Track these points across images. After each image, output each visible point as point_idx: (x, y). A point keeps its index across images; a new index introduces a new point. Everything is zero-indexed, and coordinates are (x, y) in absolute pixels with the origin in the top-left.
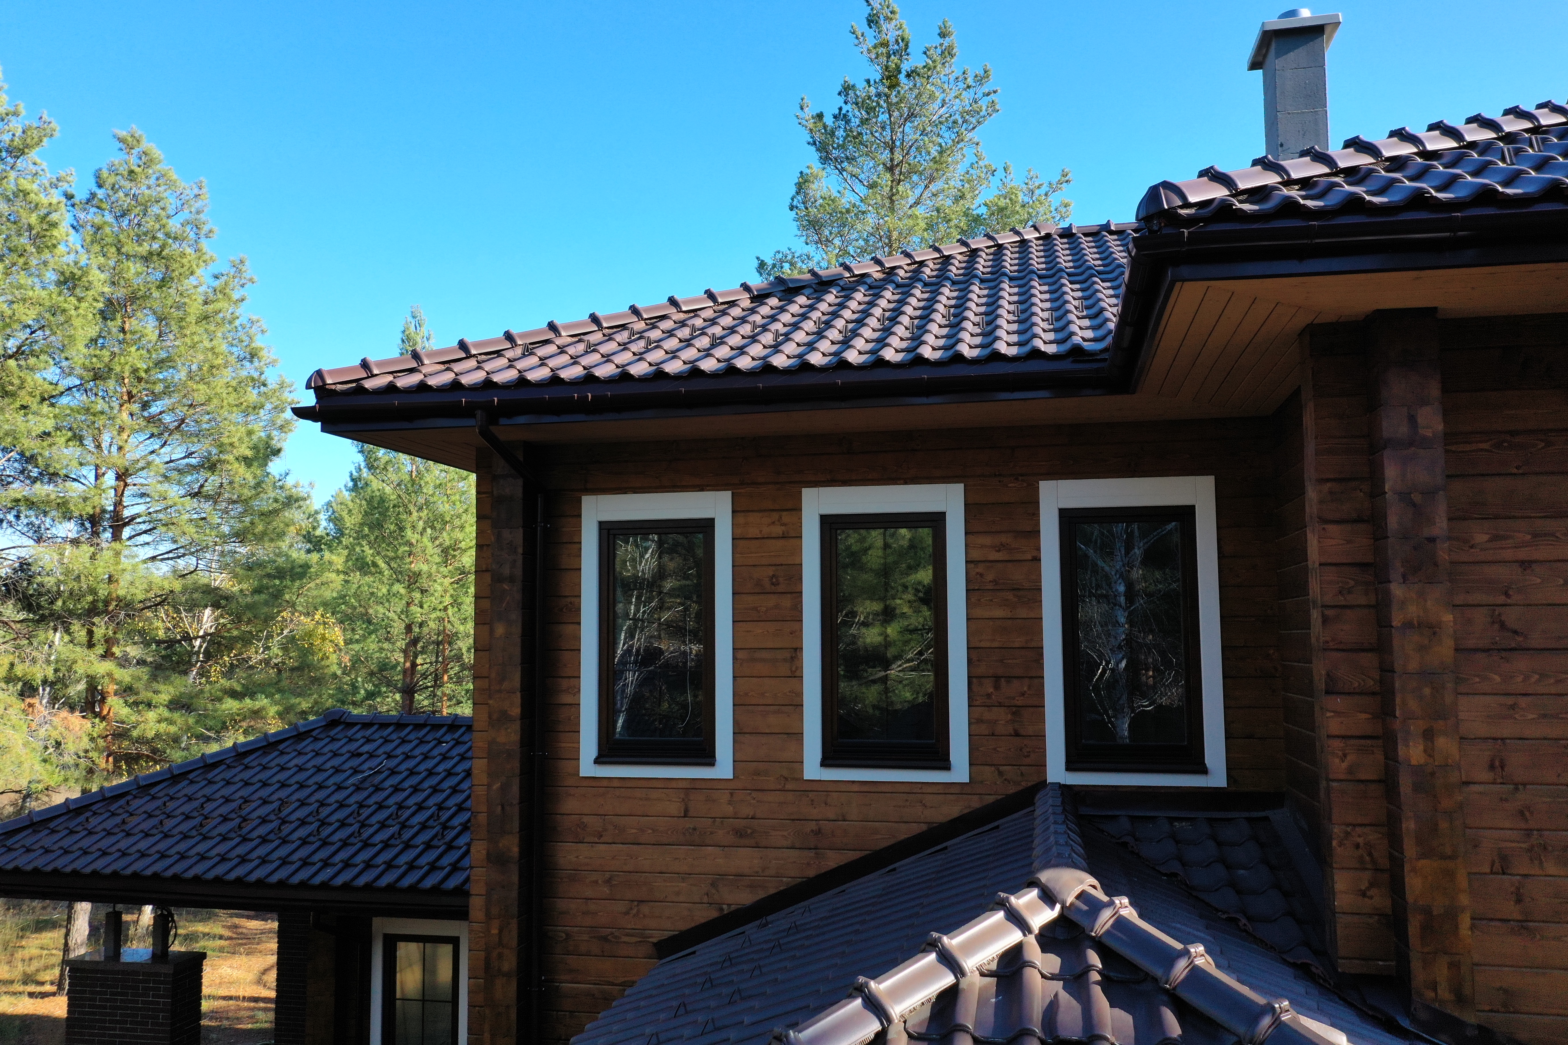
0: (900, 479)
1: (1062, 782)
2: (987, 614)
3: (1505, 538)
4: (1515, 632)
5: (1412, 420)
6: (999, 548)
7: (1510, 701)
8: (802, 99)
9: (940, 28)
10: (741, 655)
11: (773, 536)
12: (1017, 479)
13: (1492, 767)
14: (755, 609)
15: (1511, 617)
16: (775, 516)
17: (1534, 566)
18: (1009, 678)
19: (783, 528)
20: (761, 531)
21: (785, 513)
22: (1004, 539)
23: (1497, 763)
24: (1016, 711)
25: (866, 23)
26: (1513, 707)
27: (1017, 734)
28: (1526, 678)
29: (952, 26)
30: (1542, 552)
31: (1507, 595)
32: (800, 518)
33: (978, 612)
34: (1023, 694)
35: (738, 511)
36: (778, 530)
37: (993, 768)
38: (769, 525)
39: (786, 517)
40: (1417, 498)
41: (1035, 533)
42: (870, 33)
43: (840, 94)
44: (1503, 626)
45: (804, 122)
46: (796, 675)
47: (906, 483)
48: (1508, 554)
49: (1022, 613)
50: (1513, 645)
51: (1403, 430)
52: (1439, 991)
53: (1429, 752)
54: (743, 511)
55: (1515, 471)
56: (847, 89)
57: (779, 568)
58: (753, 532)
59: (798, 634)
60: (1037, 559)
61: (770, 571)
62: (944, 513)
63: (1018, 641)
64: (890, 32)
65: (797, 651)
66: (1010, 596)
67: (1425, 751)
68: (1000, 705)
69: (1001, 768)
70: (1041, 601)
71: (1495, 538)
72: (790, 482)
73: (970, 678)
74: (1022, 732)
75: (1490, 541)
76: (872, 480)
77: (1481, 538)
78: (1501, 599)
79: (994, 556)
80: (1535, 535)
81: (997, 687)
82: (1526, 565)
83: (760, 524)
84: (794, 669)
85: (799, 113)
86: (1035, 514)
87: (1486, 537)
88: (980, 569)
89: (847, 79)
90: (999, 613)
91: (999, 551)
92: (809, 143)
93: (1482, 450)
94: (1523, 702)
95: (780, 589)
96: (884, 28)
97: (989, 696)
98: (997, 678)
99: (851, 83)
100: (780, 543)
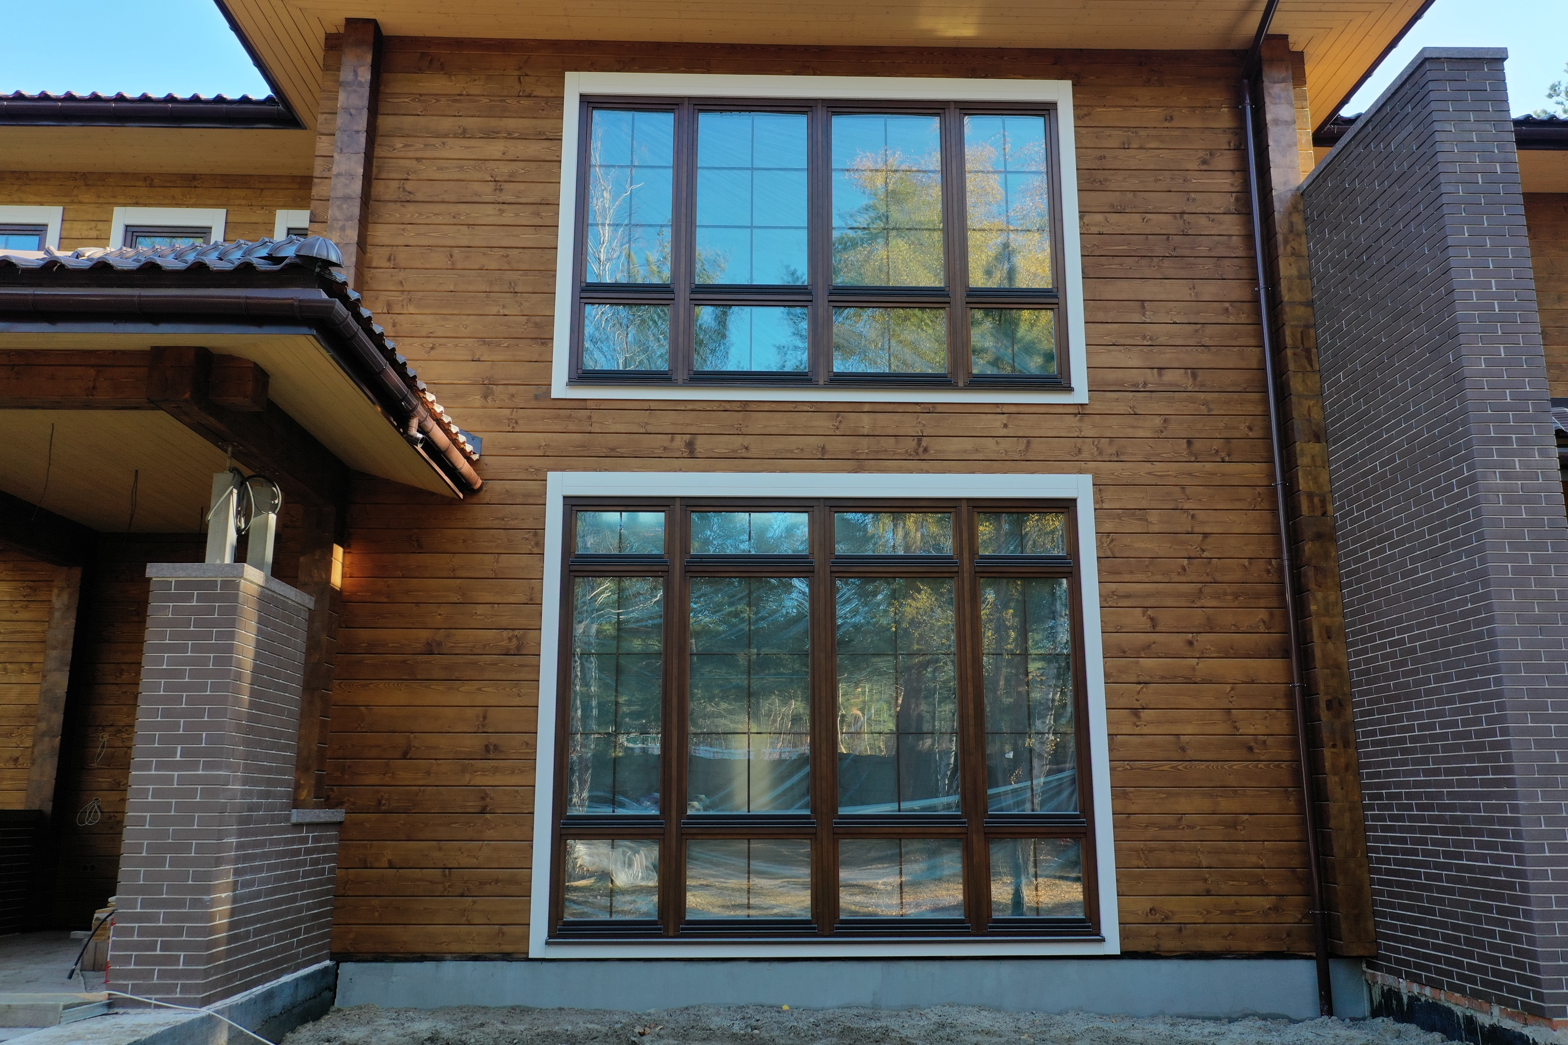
0: (183, 204)
3: (411, 146)
4: (410, 193)
5: (356, 73)
7: (403, 226)
11: (90, 237)
12: (262, 208)
13: (389, 260)
15: (409, 186)
16: (93, 224)
17: (423, 160)
19: (98, 232)
20: (81, 234)
21: (99, 223)
23: (392, 258)
26: (403, 230)
28: (412, 215)
30: (429, 154)
31: (408, 174)
32: (110, 227)
35: (66, 220)
36: (94, 234)
38: (87, 230)
39: (100, 225)
40: (353, 111)
44: (404, 190)
47: (188, 207)
48: (411, 154)
50: (408, 199)
51: (350, 78)
53: (342, 237)
54: (70, 221)
55: (420, 113)
58: (76, 234)
62: (211, 227)
67: (340, 236)
72: (107, 203)
75: (403, 147)
76: (167, 204)
80: (425, 145)
82: (418, 159)
83: (79, 229)
94: (409, 227)
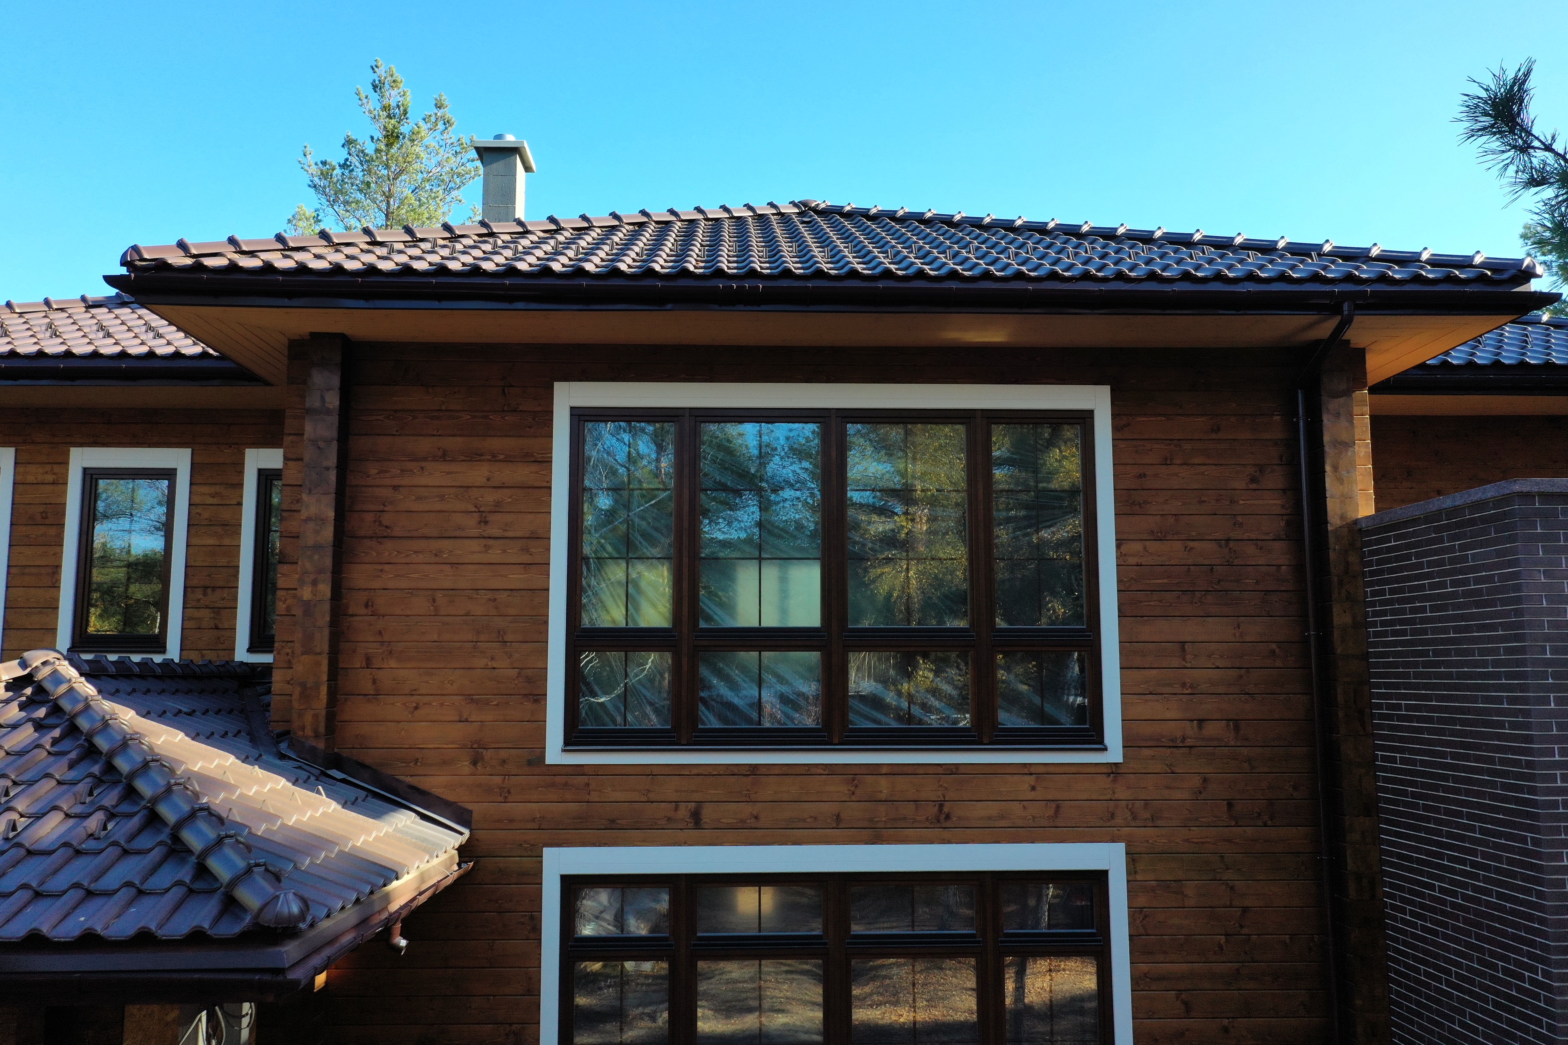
0: (145, 443)
1: (245, 661)
2: (203, 542)
3: (387, 472)
4: (387, 527)
5: (323, 398)
6: (213, 496)
7: (380, 567)
8: (305, 147)
9: (436, 99)
10: (13, 570)
11: (46, 482)
12: (230, 447)
13: (367, 606)
14: (28, 536)
15: (386, 519)
16: (48, 467)
17: (401, 489)
18: (214, 588)
19: (54, 476)
20: (36, 478)
21: (55, 466)
22: (218, 489)
23: (370, 604)
24: (217, 611)
25: (371, 87)
26: (381, 571)
27: (217, 628)
28: (390, 554)
29: (446, 100)
30: (406, 481)
31: (384, 505)
32: (68, 470)
33: (195, 541)
34: (223, 599)
35: (19, 463)
36: (50, 478)
37: (197, 652)
38: (43, 474)
39: (56, 468)
40: (321, 444)
41: (240, 485)
42: (374, 96)
43: (343, 146)
44: (380, 524)
45: (307, 168)
46: (56, 585)
47: (150, 447)
48: (387, 482)
49: (227, 541)
50: (385, 534)
51: (317, 405)
52: (306, 731)
53: (314, 593)
54: (23, 463)
55: (395, 433)
56: (349, 142)
57: (49, 506)
58: (30, 478)
59: (59, 555)
60: (240, 504)
61: (41, 509)
62: (176, 469)
63: (223, 561)
64: (393, 97)
65: (57, 569)
66: (219, 530)
67: (312, 592)
68: (207, 607)
69: (204, 652)
70: (240, 534)
71: (381, 472)
72: (63, 443)
73: (185, 587)
74: (220, 626)
75: (378, 473)
76: (126, 443)
77: (374, 472)
78: (381, 508)
79: (210, 501)
80: (402, 471)
81: (205, 594)
82: (395, 488)
83: (35, 473)
84: (54, 581)
85: (302, 159)
86: (241, 473)
87: (376, 471)
88: (199, 510)
89: (349, 134)
90: (211, 541)
91: (214, 497)
92: (309, 186)
93: (378, 420)
94: (387, 567)
95: (47, 521)
96: (387, 94)
97: (199, 600)
98: (206, 588)
99: (354, 137)
100: (51, 487)
